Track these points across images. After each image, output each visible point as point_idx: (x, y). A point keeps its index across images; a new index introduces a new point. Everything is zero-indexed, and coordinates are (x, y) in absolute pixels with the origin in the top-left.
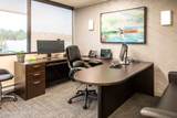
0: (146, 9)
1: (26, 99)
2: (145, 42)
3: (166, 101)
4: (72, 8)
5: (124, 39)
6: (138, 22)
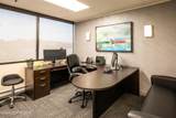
0: (132, 24)
1: (34, 99)
2: (132, 51)
4: (73, 23)
5: (115, 47)
6: (126, 34)
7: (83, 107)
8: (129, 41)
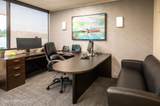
0: (106, 15)
1: (7, 89)
2: (105, 39)
3: (120, 81)
4: (48, 12)
6: (101, 24)
7: (61, 92)
8: (103, 30)
